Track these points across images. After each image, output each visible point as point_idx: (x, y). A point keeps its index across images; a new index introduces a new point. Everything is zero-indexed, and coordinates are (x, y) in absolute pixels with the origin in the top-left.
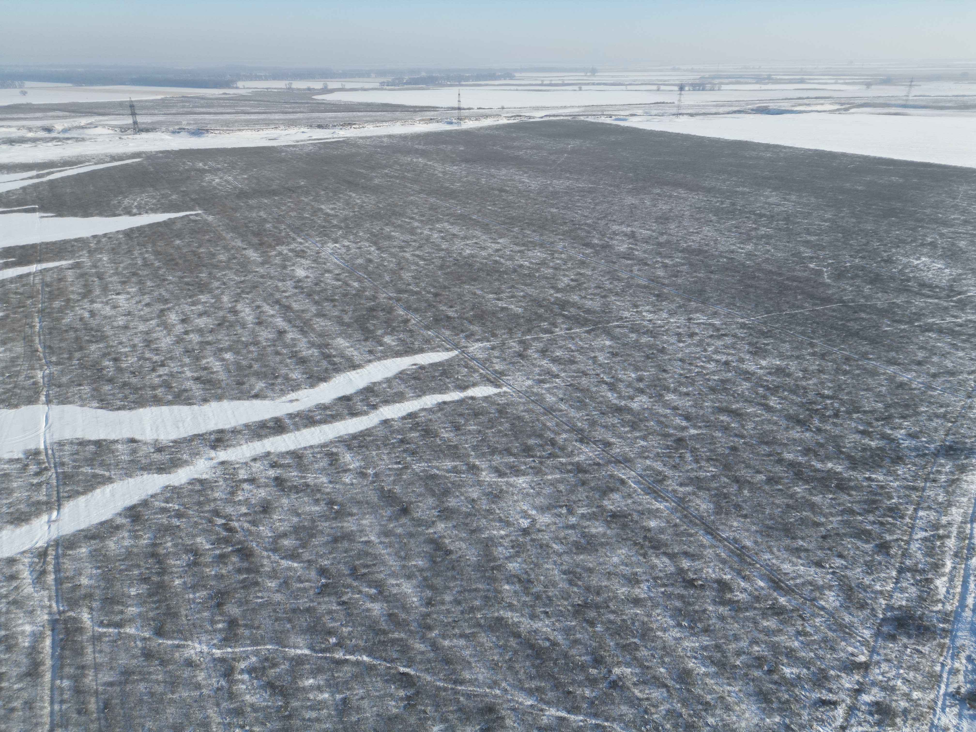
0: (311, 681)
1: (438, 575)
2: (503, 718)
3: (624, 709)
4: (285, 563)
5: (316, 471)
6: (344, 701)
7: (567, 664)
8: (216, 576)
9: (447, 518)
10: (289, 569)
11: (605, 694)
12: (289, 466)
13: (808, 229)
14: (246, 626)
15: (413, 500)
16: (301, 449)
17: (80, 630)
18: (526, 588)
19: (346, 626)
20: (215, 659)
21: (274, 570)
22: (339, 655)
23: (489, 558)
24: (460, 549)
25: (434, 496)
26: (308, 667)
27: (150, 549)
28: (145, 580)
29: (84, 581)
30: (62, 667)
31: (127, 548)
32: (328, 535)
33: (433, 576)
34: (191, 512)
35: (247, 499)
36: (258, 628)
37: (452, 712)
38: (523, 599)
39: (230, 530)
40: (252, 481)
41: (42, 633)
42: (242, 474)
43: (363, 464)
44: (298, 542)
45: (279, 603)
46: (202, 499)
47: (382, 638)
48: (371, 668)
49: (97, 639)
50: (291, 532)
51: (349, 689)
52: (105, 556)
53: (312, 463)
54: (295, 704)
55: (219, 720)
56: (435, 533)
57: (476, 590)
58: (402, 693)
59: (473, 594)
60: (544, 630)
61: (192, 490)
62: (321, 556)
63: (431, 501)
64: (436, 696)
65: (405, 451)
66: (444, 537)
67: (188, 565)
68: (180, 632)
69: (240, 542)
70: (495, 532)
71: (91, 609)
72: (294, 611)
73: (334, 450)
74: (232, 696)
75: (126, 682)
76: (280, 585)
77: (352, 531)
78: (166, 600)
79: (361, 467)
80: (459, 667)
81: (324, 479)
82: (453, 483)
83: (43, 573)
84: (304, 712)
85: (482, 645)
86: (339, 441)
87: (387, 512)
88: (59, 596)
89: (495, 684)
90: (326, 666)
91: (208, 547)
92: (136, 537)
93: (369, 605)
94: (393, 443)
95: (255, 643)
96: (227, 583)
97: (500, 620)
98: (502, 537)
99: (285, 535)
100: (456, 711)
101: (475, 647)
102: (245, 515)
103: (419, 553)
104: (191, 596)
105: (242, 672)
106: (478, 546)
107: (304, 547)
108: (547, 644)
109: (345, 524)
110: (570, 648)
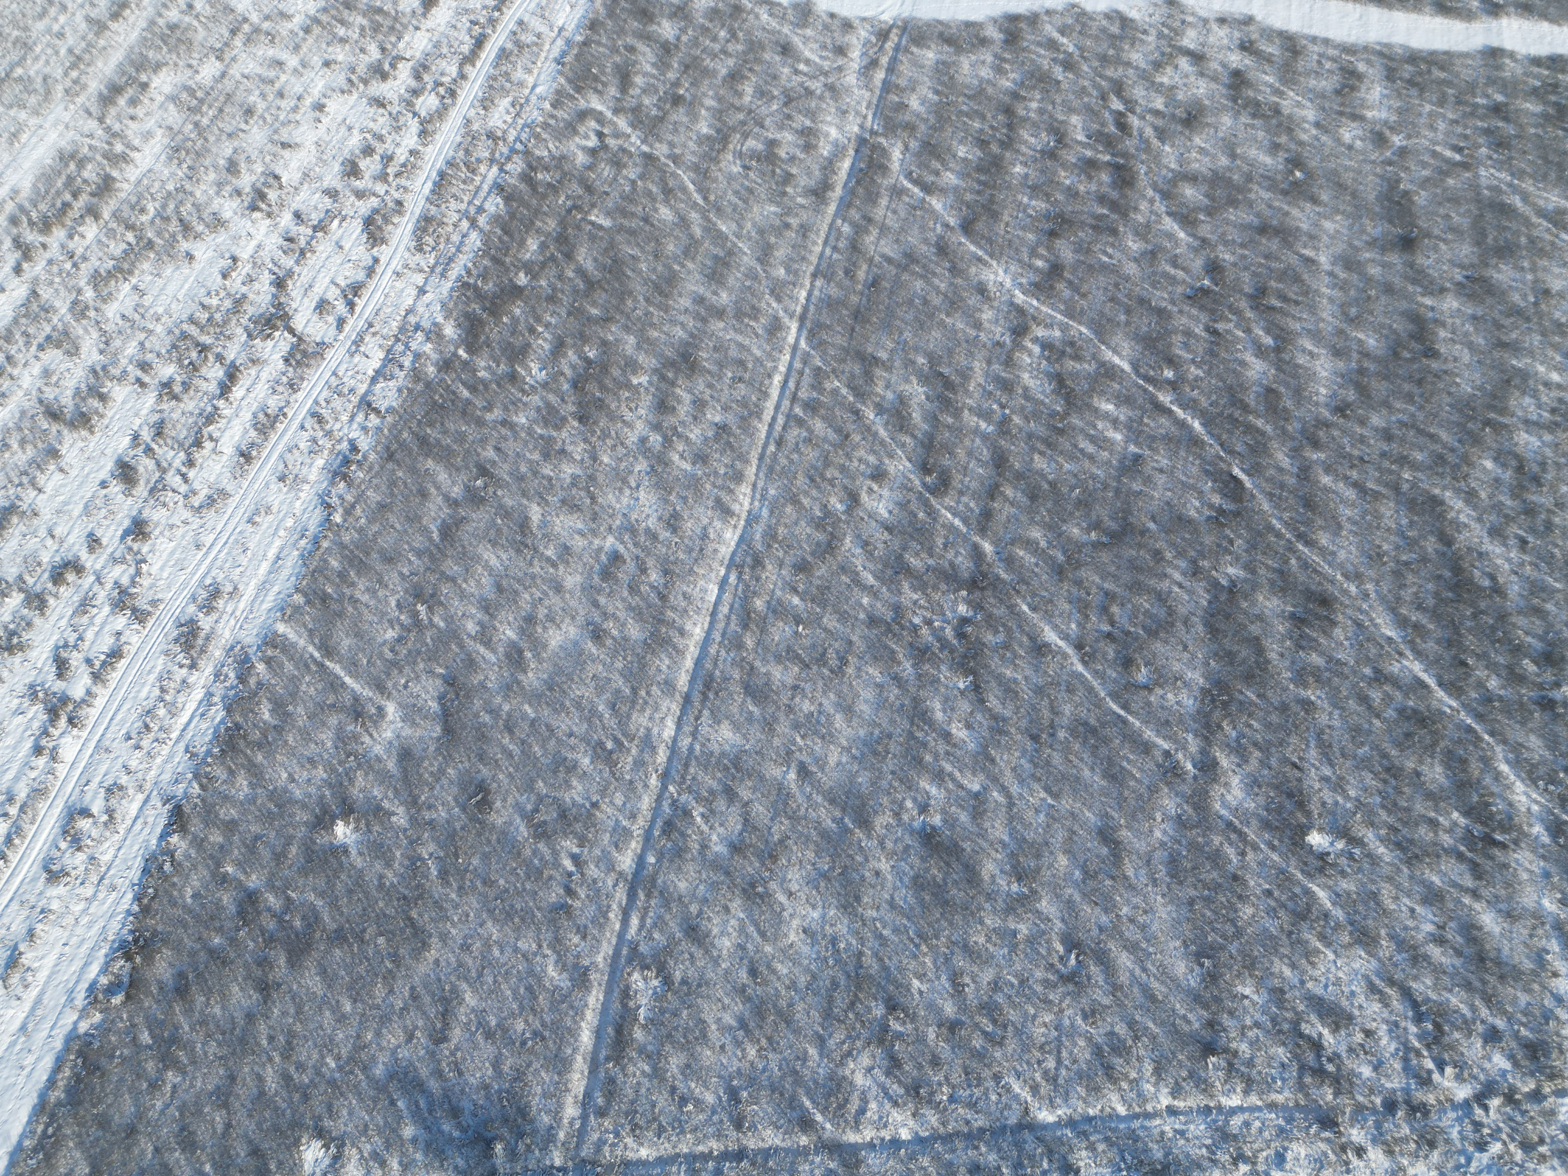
0: (1110, 407)
1: (1386, 378)
2: (1334, 624)
3: (1534, 741)
4: (1169, 224)
5: (1307, 92)
6: (1137, 458)
7: (1493, 629)
8: (1069, 188)
9: (1472, 297)
10: (1170, 236)
11: (1522, 704)
12: (1268, 59)
14: (1070, 283)
15: (1436, 232)
16: (1306, 37)
17: (884, 169)
18: (1522, 487)
19: (1198, 367)
20: (1012, 304)
21: (1148, 226)
22: (1165, 398)
23: (1496, 403)
24: (1456, 360)
25: (1478, 244)
26: (1116, 386)
27: (1007, 99)
28: (982, 143)
29: (914, 103)
30: (849, 205)
31: (981, 80)
32: (1258, 215)
33: (1378, 374)
34: (1085, 68)
35: (1173, 88)
36: (1084, 296)
37: (1267, 567)
38: (1502, 498)
39: (1123, 127)
40: (1197, 58)
41: (844, 148)
42: (1190, 40)
43: (1393, 118)
44: (1206, 201)
45: (1127, 279)
46: (1111, 52)
47: (1237, 414)
48: (1195, 442)
49: (897, 192)
50: (1205, 179)
51: (1150, 448)
52: (952, 78)
53: (1308, 74)
54: (1076, 421)
55: (981, 380)
56: (1432, 309)
57: (1432, 437)
58: (1216, 500)
59: (1422, 440)
60: (1499, 562)
61: (1104, 30)
62: (1226, 243)
63: (1466, 250)
64: (1259, 534)
65: (1488, 132)
66: (1443, 325)
67: (1042, 152)
68: (990, 241)
69: (1125, 155)
70: (1541, 369)
71: (907, 148)
72: (1142, 301)
73: (1361, 67)
74: (1009, 362)
75: (905, 268)
76: (1144, 254)
77: (1298, 229)
78: (994, 187)
79: (1386, 123)
80: (1320, 522)
81: (1310, 114)
82: (1532, 241)
83: (874, 63)
84: (1080, 438)
85: (1378, 517)
86: (1381, 54)
87: (1375, 229)
88: (880, 108)
89: (1357, 577)
90: (1140, 401)
91: (1081, 137)
92: (999, 70)
93: (1249, 358)
94: (1476, 106)
95: (1070, 313)
96: (1078, 207)
97: (1436, 502)
98: (1547, 384)
99: (1193, 179)
100: (1275, 570)
101: (1365, 512)
102: (1157, 113)
103: (1382, 326)
104: (1025, 200)
105: (1036, 340)
106: (1492, 373)
107: (1209, 215)
108: (1487, 583)
109: (1295, 212)
110: (1519, 613)
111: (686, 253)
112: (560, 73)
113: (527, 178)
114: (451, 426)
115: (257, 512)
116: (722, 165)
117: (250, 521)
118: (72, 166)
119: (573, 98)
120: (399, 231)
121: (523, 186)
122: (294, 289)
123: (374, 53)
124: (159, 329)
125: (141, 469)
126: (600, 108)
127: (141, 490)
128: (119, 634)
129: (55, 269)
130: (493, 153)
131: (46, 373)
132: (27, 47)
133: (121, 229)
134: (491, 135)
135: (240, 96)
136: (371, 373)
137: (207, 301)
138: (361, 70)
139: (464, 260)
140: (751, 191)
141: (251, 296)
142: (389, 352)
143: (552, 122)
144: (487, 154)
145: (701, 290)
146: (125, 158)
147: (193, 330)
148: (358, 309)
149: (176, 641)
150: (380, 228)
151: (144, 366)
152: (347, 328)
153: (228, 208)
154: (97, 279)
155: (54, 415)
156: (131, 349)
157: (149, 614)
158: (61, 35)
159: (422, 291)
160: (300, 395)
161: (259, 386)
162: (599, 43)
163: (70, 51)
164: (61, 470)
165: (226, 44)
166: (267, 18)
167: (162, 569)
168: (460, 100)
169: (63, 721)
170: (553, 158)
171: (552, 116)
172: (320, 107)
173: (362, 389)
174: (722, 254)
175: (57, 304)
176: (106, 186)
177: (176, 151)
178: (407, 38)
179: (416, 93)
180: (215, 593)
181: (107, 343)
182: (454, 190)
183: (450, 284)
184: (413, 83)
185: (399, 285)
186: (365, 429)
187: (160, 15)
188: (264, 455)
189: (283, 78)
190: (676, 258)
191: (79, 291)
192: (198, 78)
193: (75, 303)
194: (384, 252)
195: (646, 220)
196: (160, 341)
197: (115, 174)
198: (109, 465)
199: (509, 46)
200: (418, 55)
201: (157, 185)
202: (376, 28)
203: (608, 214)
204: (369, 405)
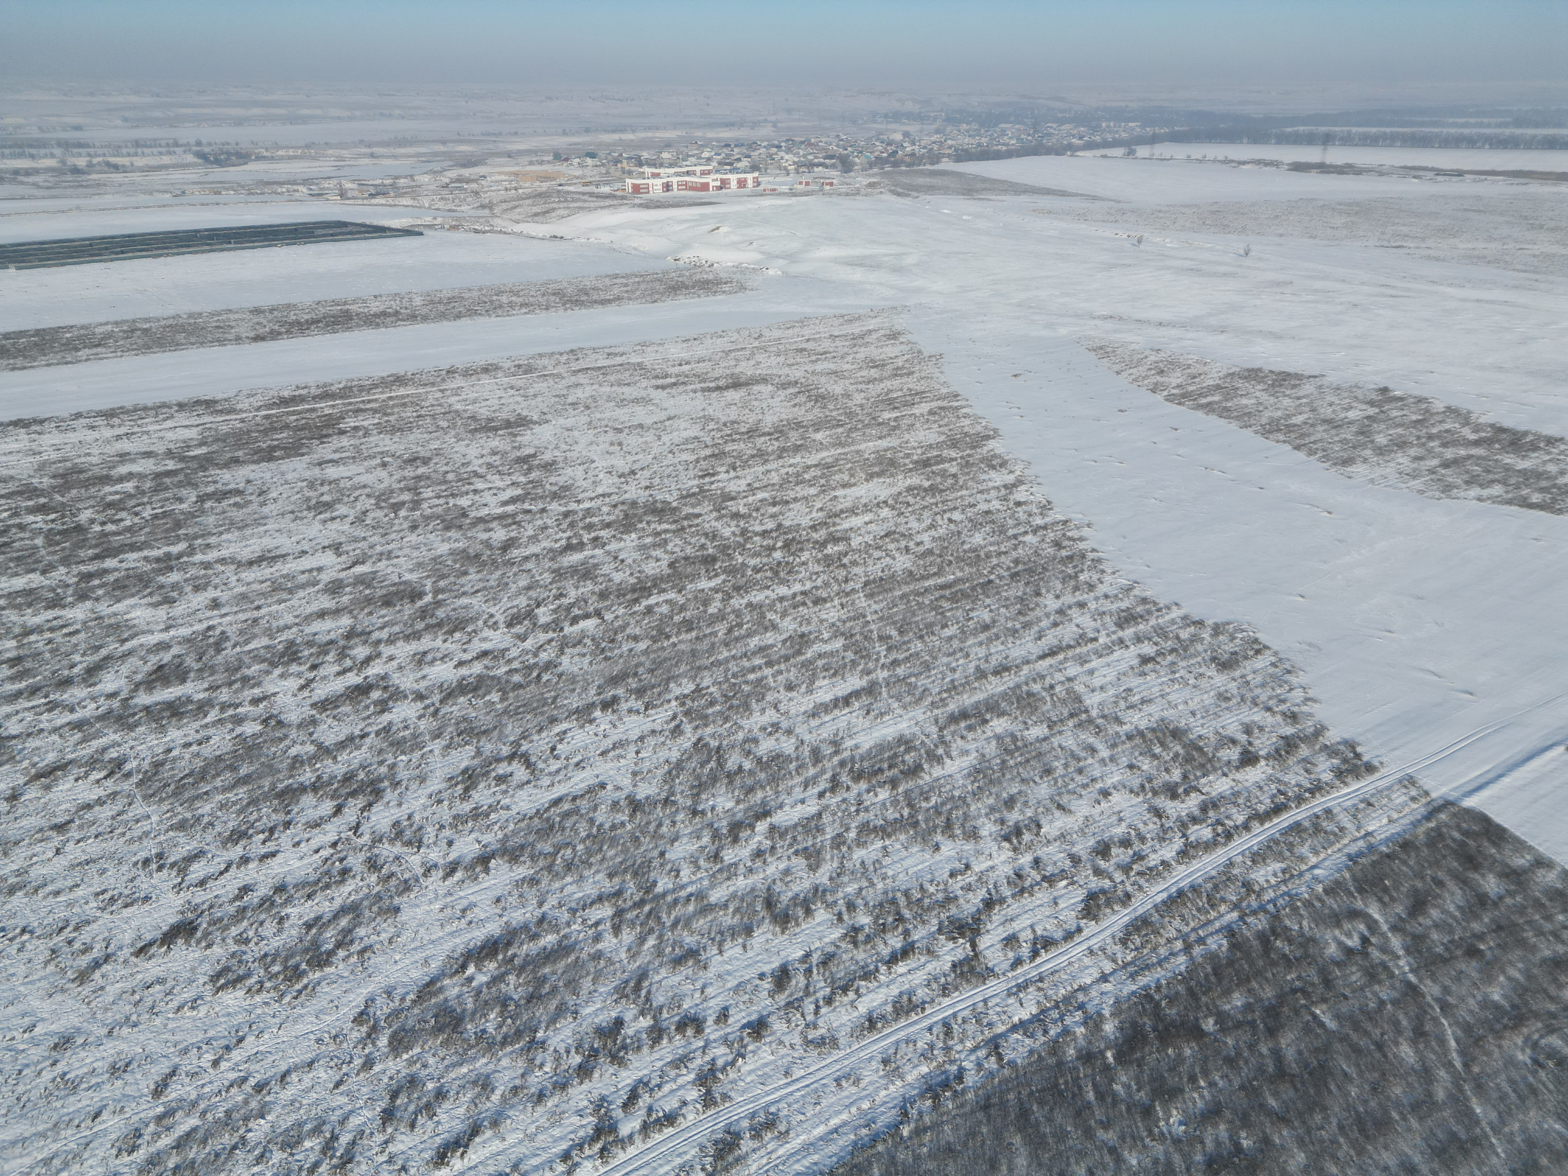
111: (1415, 1107)
112: (1348, 868)
113: (1263, 937)
114: (1059, 1118)
115: (847, 1077)
116: (1505, 1043)
117: (837, 1080)
118: (902, 749)
119: (1350, 894)
120: (1114, 918)
121: (1255, 943)
122: (997, 915)
123: (1176, 775)
124: (880, 886)
125: (794, 982)
126: (1376, 916)
127: (782, 999)
128: (685, 1103)
129: (844, 806)
130: (1241, 900)
131: (787, 872)
132: (927, 667)
133: (903, 804)
134: (1247, 885)
135: (1048, 758)
136: (1016, 1019)
137: (927, 885)
138: (1157, 783)
139: (1160, 973)
140: (1534, 1091)
141: (961, 901)
142: (1043, 1012)
143: (1318, 905)
144: (1234, 899)
145: (1417, 1159)
146: (939, 760)
147: (902, 901)
148: (1039, 960)
149: (716, 1143)
150: (1099, 907)
151: (851, 906)
152: (1019, 970)
153: (988, 828)
154: (865, 829)
155: (769, 904)
156: (851, 889)
157: (715, 1104)
158: (953, 670)
159: (1104, 978)
160: (946, 1001)
161: (920, 973)
162: (1405, 863)
163: (952, 681)
164: (744, 947)
165: (1061, 721)
166: (1104, 717)
167: (750, 1072)
168: (1233, 844)
169: (598, 1146)
170: (1302, 935)
171: (1320, 900)
172: (1105, 793)
173: (1000, 1029)
174: (1463, 1135)
175: (828, 830)
176: (915, 770)
177: (976, 772)
178: (1211, 778)
179: (1195, 820)
180: (770, 1124)
181: (839, 875)
182: (1185, 911)
183: (1134, 988)
184: (1196, 812)
185: (1087, 961)
186: (979, 1066)
187: (1027, 684)
188: (886, 1032)
189: (1090, 761)
190: (1398, 1105)
191: (848, 829)
192: (1026, 733)
193: (839, 835)
194: (1090, 927)
195: (1380, 1046)
196: (873, 896)
197: (926, 766)
198: (776, 964)
199: (1306, 824)
200: (1214, 794)
201: (948, 787)
202: (1188, 759)
203: (1337, 1017)
204: (997, 1047)
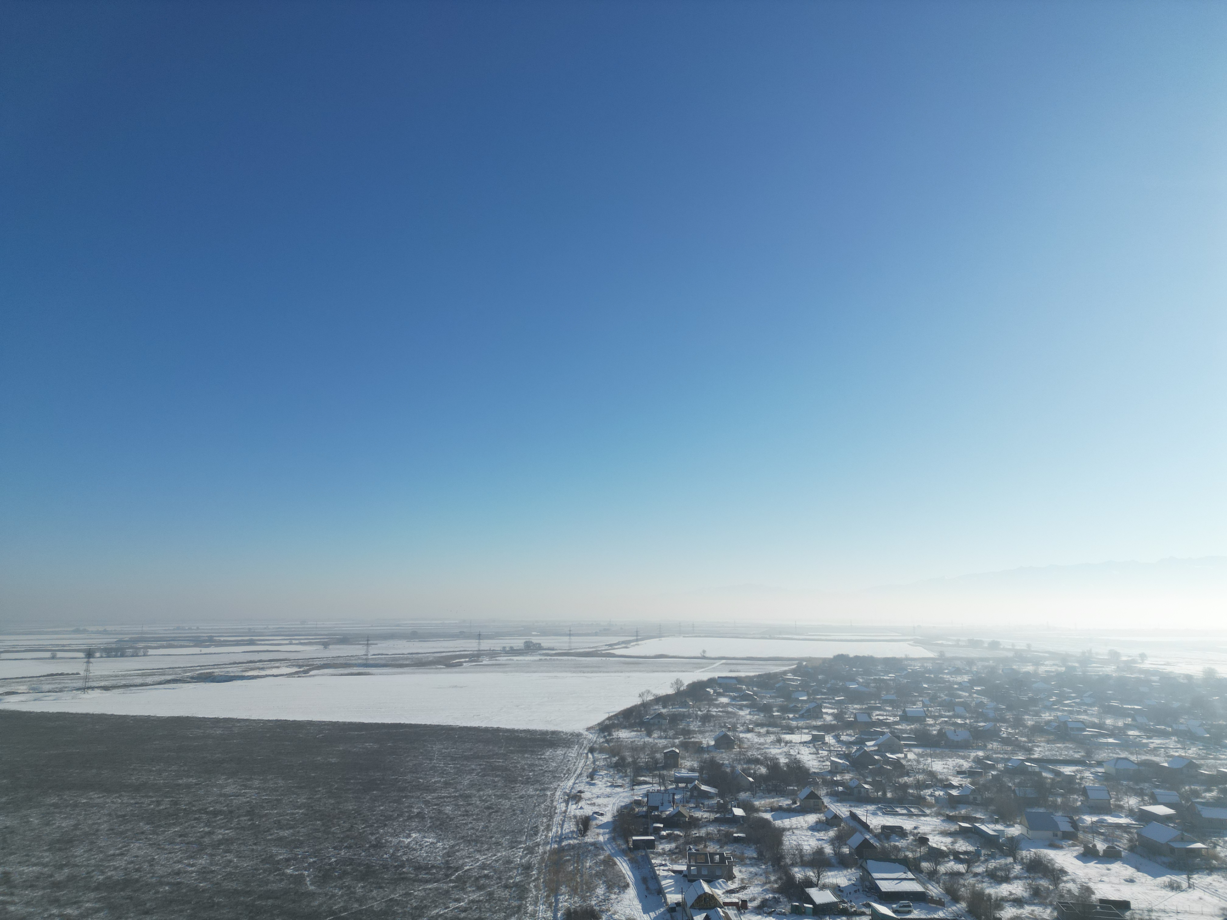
13: (279, 821)
